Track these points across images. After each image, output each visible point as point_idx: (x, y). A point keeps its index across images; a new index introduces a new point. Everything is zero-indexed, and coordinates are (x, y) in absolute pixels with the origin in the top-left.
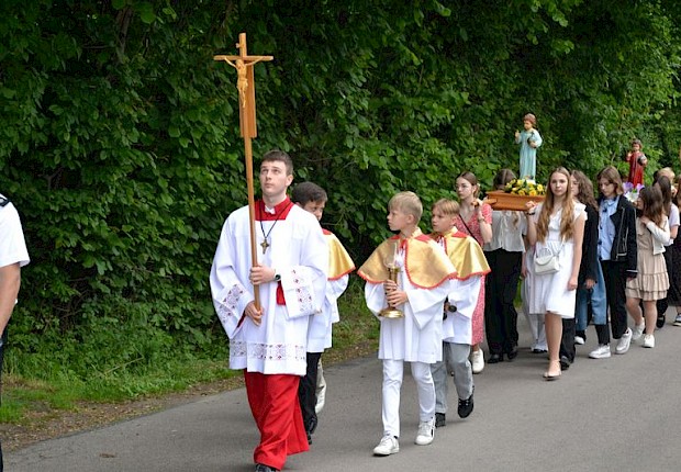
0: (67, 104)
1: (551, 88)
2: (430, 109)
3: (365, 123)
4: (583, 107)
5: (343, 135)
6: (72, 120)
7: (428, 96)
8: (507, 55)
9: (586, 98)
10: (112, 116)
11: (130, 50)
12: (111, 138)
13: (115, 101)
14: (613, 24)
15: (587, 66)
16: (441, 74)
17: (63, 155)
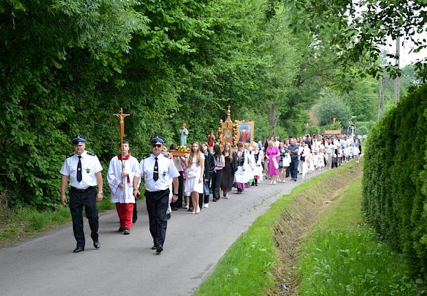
2: (55, 115)
3: (21, 123)
5: (10, 129)
7: (54, 108)
8: (94, 88)
14: (146, 72)
15: (135, 93)
16: (60, 98)
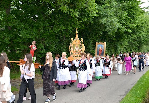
0: (58, 46)
1: (113, 44)
3: (92, 48)
4: (117, 46)
5: (89, 49)
6: (59, 48)
9: (118, 45)
10: (63, 48)
11: (65, 40)
12: (63, 50)
13: (63, 46)
14: (120, 37)
15: (118, 41)
17: (58, 52)
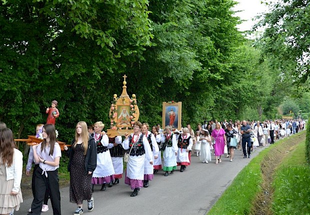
0: (71, 108)
1: (186, 103)
2: (157, 108)
4: (193, 108)
6: (72, 112)
7: (156, 105)
8: (175, 96)
9: (194, 106)
10: (81, 111)
11: (86, 96)
12: (81, 116)
13: (82, 107)
14: (200, 88)
15: (194, 98)
16: (159, 100)
17: (70, 120)
